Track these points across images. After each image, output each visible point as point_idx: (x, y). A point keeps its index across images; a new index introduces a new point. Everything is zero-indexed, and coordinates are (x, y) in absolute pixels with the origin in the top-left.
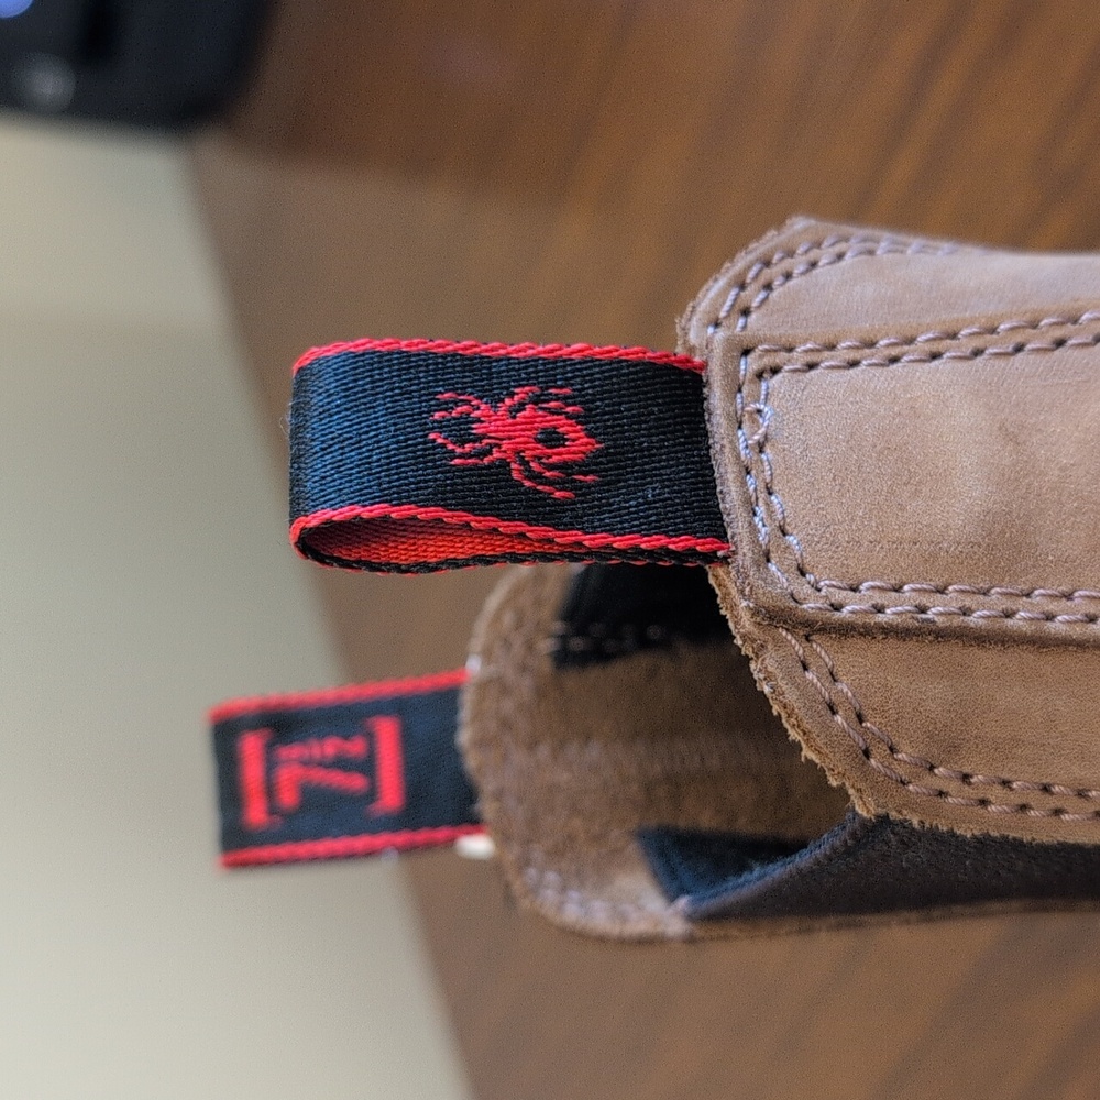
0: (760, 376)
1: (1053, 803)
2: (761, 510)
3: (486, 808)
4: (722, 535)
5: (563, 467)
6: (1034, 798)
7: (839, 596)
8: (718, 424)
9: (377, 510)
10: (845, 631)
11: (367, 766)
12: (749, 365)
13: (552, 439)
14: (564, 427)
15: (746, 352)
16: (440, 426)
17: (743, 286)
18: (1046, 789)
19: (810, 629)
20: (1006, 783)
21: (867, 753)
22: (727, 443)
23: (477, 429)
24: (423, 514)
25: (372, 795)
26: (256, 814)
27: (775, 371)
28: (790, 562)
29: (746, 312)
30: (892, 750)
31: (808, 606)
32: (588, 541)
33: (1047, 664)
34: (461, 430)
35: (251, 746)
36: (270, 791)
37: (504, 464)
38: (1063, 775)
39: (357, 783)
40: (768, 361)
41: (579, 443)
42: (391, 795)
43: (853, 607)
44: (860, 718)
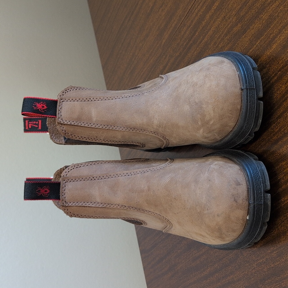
0: (62, 102)
1: (82, 138)
2: (60, 114)
3: (49, 130)
4: (56, 116)
5: (44, 109)
6: (81, 138)
7: (65, 122)
8: (58, 106)
9: (28, 113)
10: (65, 124)
11: (38, 125)
12: (62, 100)
13: (43, 107)
14: (44, 106)
15: (62, 99)
16: (34, 106)
17: (63, 93)
18: (82, 137)
19: (62, 124)
20: (78, 137)
21: (66, 134)
22: (58, 108)
23: (37, 106)
24: (31, 113)
25: (38, 127)
26: (27, 128)
27: (64, 101)
28: (61, 118)
29: (63, 95)
30: (68, 133)
31: (62, 122)
32: (45, 116)
33: (82, 128)
34: (35, 106)
35: (27, 121)
36: (28, 126)
37: (39, 109)
38: (83, 136)
39: (37, 126)
40: (63, 100)
41: (45, 107)
42: (40, 128)
43: (66, 123)
44: (65, 131)
